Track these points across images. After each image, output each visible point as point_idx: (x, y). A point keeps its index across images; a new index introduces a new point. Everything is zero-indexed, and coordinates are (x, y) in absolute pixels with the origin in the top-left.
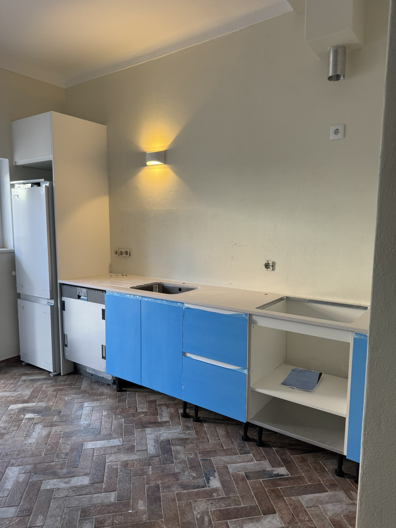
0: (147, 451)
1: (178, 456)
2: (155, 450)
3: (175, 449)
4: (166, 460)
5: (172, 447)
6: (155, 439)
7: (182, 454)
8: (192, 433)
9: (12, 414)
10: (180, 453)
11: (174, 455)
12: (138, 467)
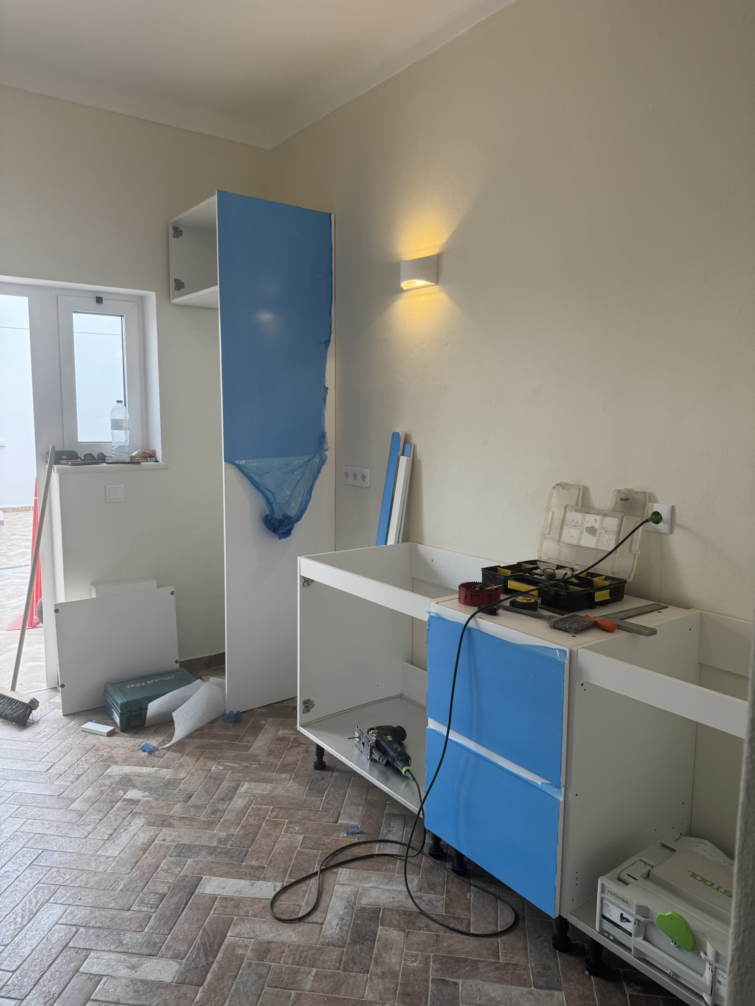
0: (322, 928)
1: (384, 955)
2: (340, 928)
3: (383, 937)
4: (353, 960)
5: (380, 927)
6: (349, 900)
7: (395, 954)
8: (436, 901)
9: (106, 786)
10: (391, 949)
11: (377, 952)
12: (287, 964)
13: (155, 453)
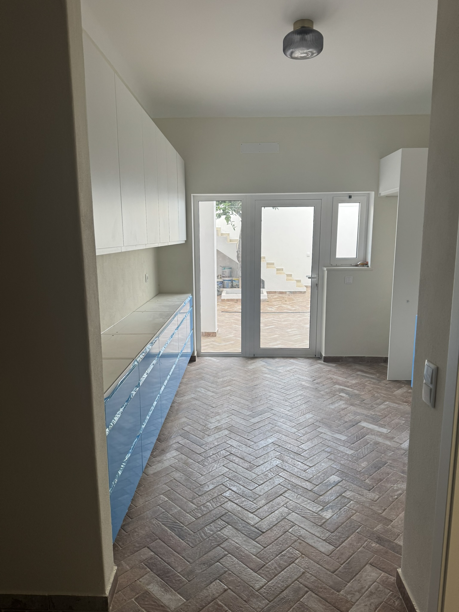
13: (368, 263)
